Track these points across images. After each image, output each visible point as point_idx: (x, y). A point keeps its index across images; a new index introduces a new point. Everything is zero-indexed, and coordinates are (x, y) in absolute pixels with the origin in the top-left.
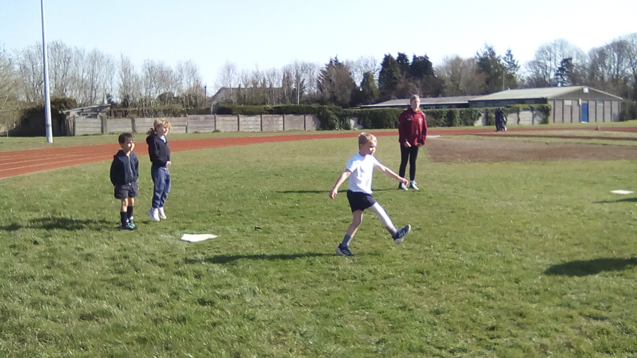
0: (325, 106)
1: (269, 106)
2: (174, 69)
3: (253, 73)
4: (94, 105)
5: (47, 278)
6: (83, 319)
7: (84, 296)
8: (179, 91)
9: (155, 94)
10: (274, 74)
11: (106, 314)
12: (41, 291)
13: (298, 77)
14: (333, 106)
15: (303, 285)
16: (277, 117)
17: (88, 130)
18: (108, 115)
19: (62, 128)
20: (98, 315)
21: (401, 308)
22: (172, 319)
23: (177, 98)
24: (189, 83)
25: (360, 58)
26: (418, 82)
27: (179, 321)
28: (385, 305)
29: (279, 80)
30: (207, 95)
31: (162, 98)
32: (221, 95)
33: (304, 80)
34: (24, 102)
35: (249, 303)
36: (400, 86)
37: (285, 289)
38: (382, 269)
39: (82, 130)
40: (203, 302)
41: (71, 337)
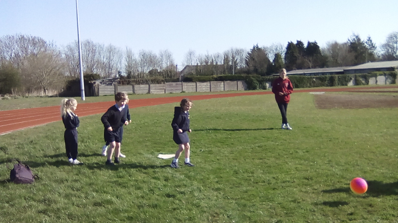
0: (250, 75)
1: (215, 76)
2: (158, 55)
3: (205, 56)
4: (110, 77)
5: (76, 181)
6: (96, 206)
7: (97, 191)
8: (161, 68)
9: (147, 70)
10: (218, 57)
11: (110, 202)
12: (71, 188)
13: (233, 58)
14: (255, 75)
15: (231, 186)
16: (220, 83)
17: (106, 92)
18: (118, 83)
19: (91, 91)
20: (104, 203)
21: (292, 201)
22: (149, 206)
23: (160, 72)
24: (166, 63)
25: (272, 45)
26: (311, 59)
27: (153, 207)
28: (282, 199)
29: (221, 60)
30: (177, 70)
31: (151, 73)
32: (186, 70)
33: (237, 59)
34: (68, 77)
35: (197, 196)
36: (299, 61)
37: (220, 188)
38: (282, 176)
39: (103, 92)
40: (169, 196)
41: (88, 216)
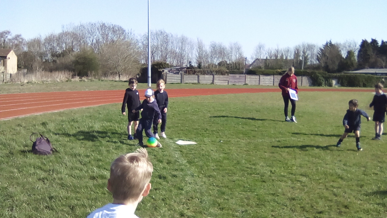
0: (316, 71)
2: (228, 47)
3: (275, 50)
8: (230, 61)
9: (216, 62)
10: (288, 51)
11: (103, 177)
13: (304, 53)
14: (322, 71)
17: (173, 80)
18: (185, 73)
20: (99, 177)
23: (229, 64)
24: (236, 56)
25: (346, 42)
29: (291, 54)
30: (246, 63)
31: (220, 64)
33: (308, 55)
36: (372, 60)
37: (212, 176)
39: (170, 80)
40: (160, 177)
